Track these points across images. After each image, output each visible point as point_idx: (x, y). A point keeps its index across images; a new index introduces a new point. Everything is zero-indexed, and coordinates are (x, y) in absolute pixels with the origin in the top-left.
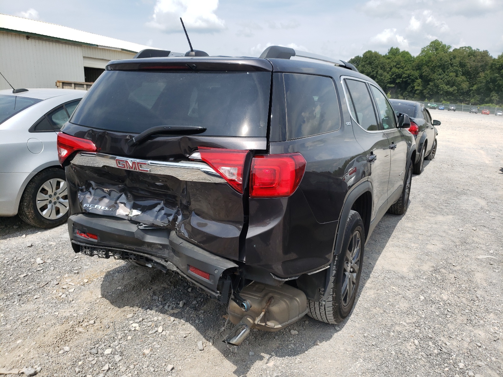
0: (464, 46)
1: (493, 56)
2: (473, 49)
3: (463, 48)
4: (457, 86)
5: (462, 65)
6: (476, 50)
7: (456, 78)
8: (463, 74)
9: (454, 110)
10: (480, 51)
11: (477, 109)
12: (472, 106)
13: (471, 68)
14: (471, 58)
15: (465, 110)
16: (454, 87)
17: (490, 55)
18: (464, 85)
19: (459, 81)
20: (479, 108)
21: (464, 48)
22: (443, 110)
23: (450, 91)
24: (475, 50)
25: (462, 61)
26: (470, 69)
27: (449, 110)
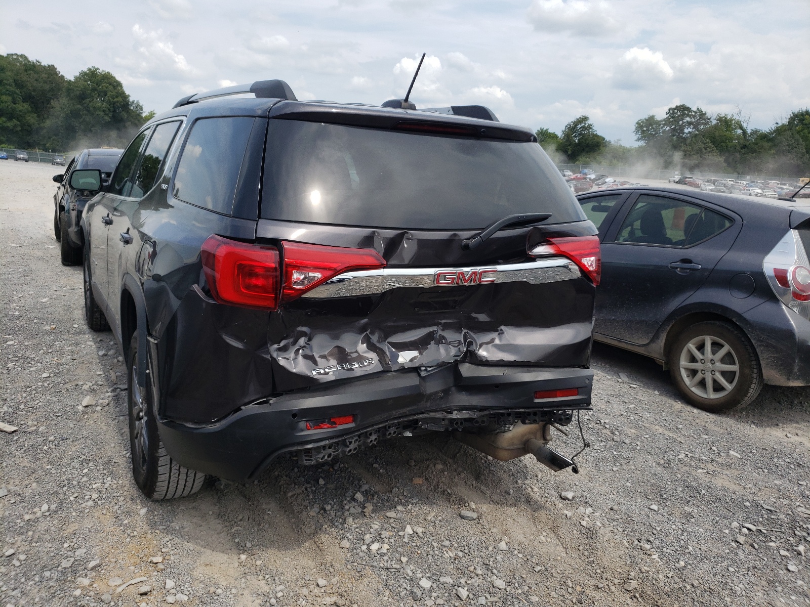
0: (13, 53)
1: (64, 75)
2: (30, 59)
3: (12, 55)
4: (18, 120)
5: (19, 84)
6: (35, 62)
7: (14, 106)
8: (24, 100)
9: (26, 161)
10: (42, 64)
11: (63, 159)
12: (53, 154)
13: (34, 91)
14: (30, 74)
15: (43, 161)
16: (14, 120)
17: (61, 74)
18: (30, 118)
19: (21, 111)
20: (64, 157)
21: (15, 57)
22: (6, 159)
23: (8, 127)
24: (33, 63)
25: (15, 78)
26: (33, 93)
27: (17, 159)
